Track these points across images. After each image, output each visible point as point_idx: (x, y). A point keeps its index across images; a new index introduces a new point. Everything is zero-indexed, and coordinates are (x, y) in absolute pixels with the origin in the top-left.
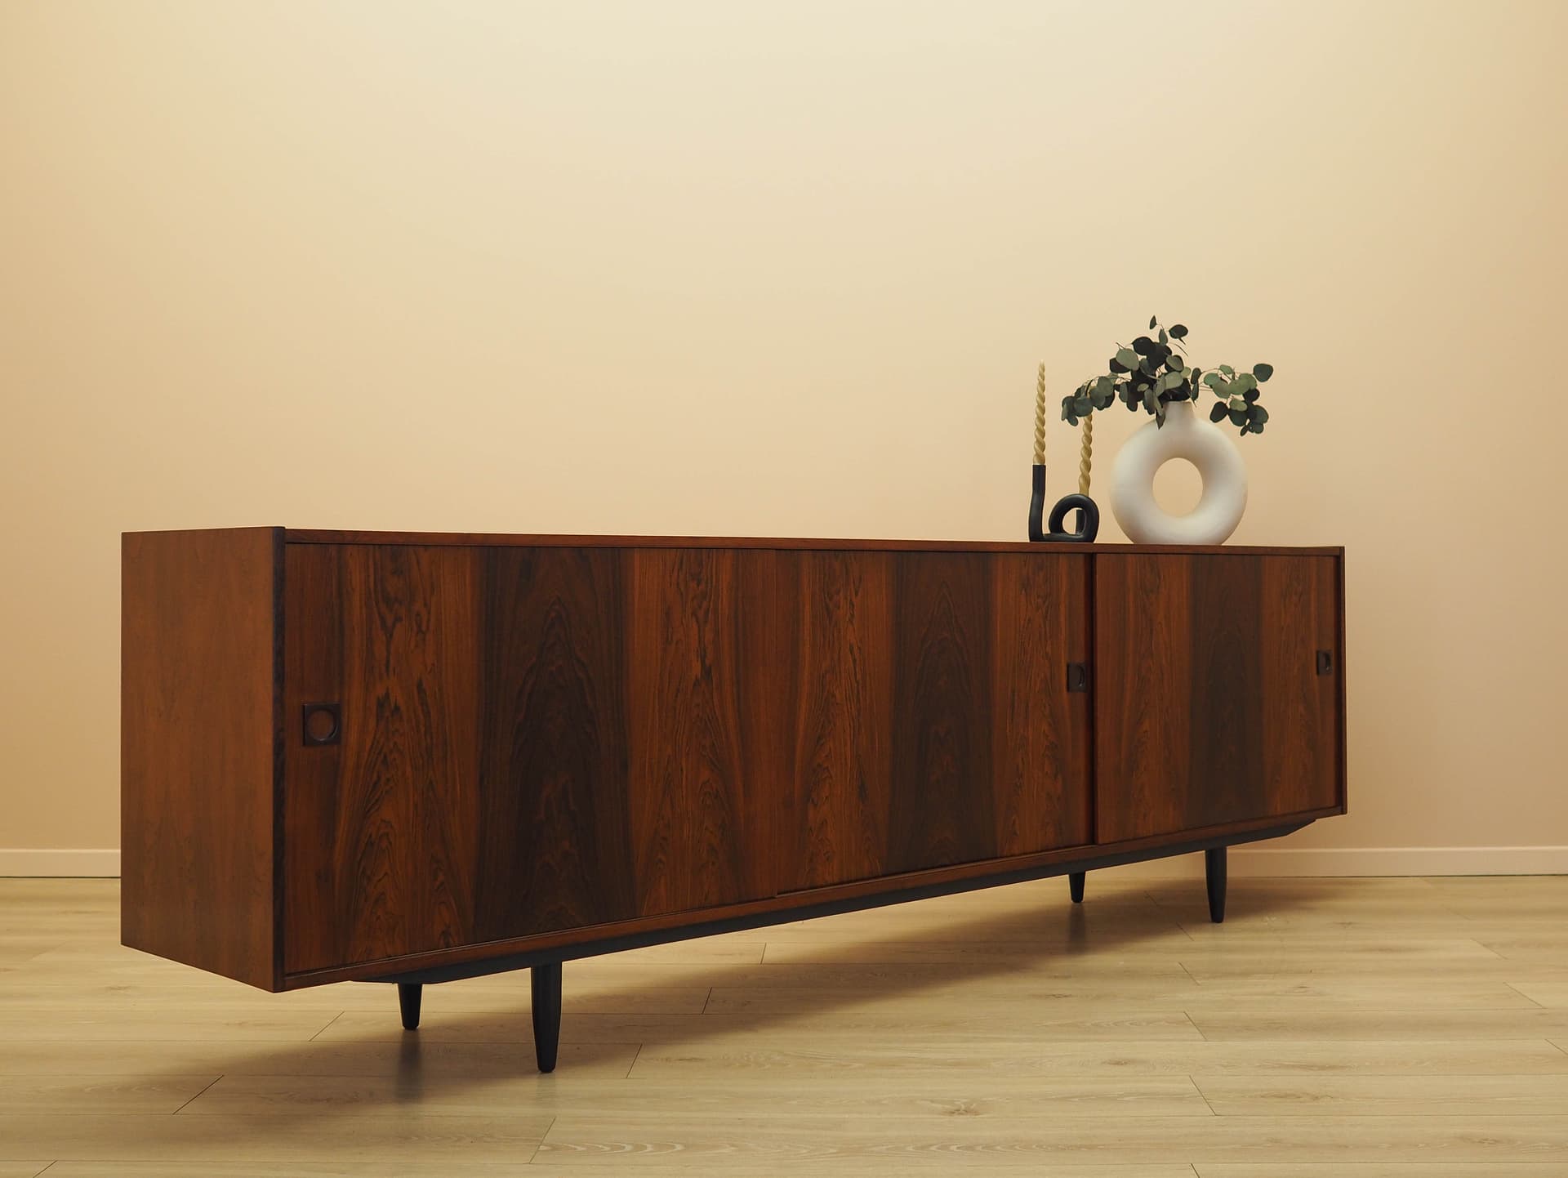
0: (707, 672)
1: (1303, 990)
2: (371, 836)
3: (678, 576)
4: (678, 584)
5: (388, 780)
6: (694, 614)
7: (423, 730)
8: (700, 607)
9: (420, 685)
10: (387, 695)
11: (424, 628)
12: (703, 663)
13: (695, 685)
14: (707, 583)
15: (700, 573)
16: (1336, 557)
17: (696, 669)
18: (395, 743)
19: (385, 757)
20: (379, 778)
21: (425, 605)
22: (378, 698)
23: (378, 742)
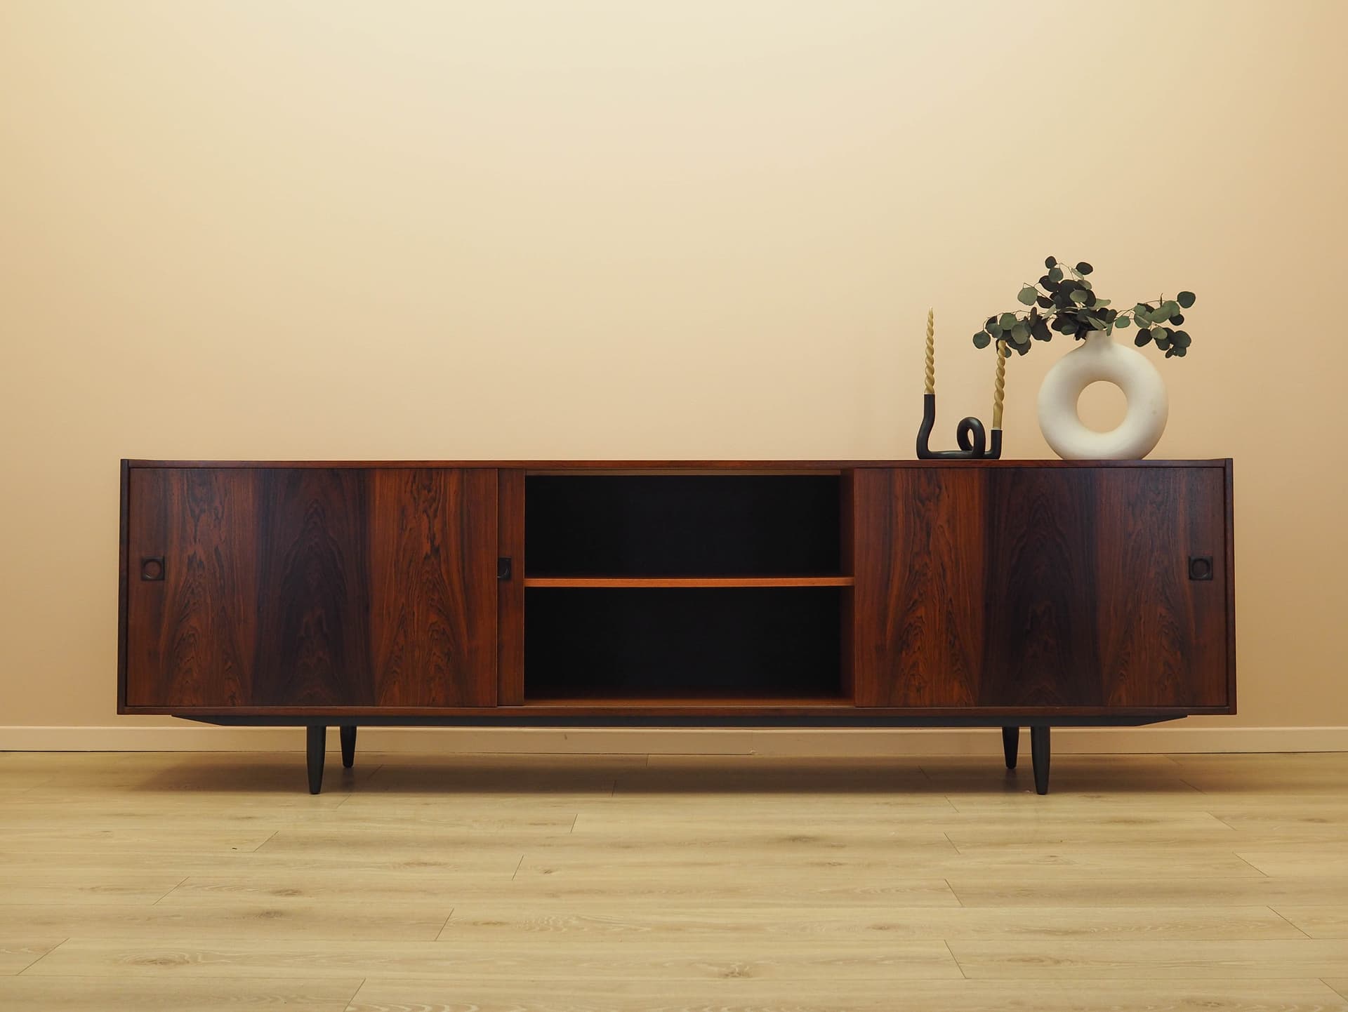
0: (436, 550)
1: (1053, 859)
2: (183, 635)
3: (412, 487)
4: (411, 492)
5: (194, 604)
6: (425, 511)
7: (218, 575)
8: (430, 507)
9: (216, 549)
10: (195, 553)
11: (220, 515)
12: (432, 542)
13: (425, 558)
14: (436, 491)
15: (431, 484)
16: (1222, 470)
17: (427, 548)
18: (200, 583)
19: (193, 590)
20: (189, 602)
21: (221, 503)
22: (189, 557)
23: (189, 581)
